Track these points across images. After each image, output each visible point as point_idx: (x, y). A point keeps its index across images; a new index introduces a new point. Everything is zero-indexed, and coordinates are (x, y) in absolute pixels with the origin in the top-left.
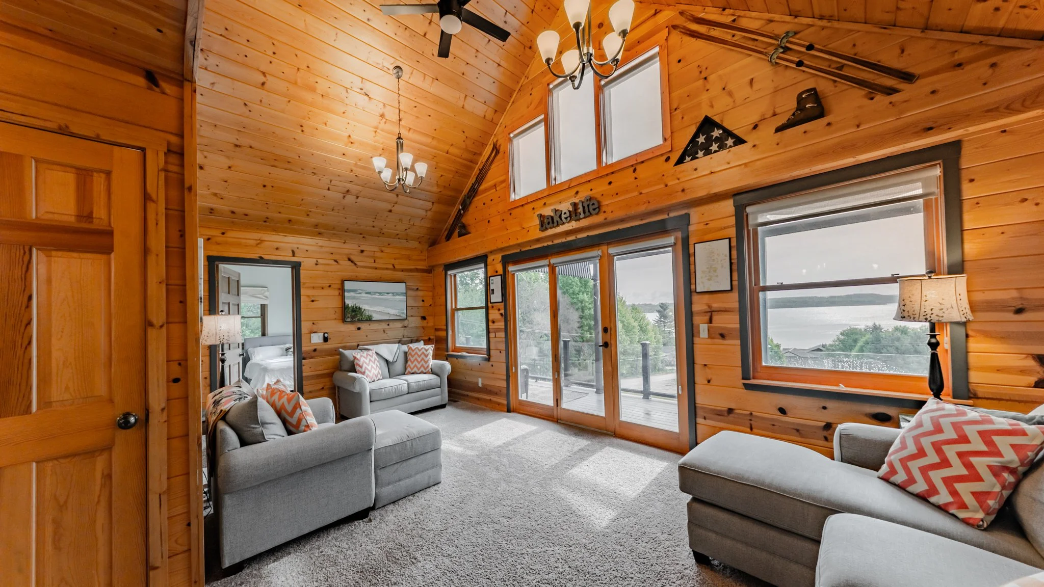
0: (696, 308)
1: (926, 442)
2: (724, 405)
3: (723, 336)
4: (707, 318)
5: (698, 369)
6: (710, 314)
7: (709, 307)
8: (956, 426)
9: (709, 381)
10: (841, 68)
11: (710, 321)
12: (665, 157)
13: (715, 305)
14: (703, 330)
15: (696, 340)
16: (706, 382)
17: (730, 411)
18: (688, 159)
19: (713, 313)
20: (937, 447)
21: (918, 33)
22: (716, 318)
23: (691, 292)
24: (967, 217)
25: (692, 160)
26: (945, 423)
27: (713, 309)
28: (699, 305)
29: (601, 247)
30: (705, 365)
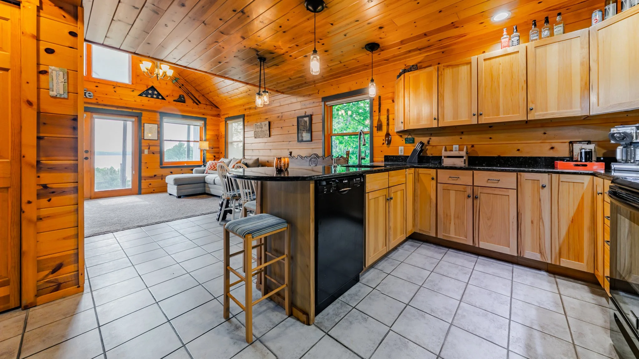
0: (143, 144)
1: (212, 166)
2: (152, 174)
3: (153, 153)
4: (148, 147)
5: (143, 164)
6: (149, 147)
7: (149, 144)
8: (215, 163)
9: (147, 168)
10: (188, 93)
11: (149, 149)
12: (132, 90)
13: (150, 144)
14: (146, 152)
15: (143, 155)
16: (146, 168)
17: (155, 176)
18: (144, 95)
19: (150, 146)
20: (214, 166)
21: (201, 95)
22: (151, 148)
23: (141, 139)
24: (207, 132)
25: (146, 96)
26: (214, 163)
27: (150, 145)
28: (144, 143)
29: (86, 113)
30: (146, 163)
